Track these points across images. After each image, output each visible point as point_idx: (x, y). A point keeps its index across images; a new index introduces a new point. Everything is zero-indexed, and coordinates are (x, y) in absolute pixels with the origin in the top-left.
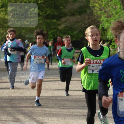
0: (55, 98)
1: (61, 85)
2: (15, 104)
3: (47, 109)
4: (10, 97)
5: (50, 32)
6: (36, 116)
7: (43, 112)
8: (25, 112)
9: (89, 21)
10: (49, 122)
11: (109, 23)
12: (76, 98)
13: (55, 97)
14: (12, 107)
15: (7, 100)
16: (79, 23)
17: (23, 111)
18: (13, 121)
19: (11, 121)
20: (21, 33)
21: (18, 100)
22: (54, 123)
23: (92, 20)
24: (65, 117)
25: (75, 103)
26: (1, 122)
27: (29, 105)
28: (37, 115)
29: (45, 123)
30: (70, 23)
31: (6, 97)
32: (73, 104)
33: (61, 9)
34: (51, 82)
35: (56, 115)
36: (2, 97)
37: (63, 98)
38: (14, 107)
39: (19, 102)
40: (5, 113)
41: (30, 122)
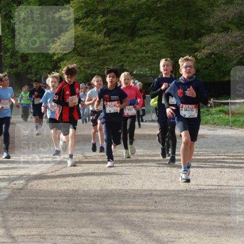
0: (190, 194)
3: (176, 216)
4: (103, 190)
6: (155, 229)
7: (169, 221)
8: (132, 221)
13: (191, 191)
14: (108, 210)
15: (98, 196)
16: (239, 45)
17: (130, 218)
18: (110, 238)
19: (107, 238)
20: (123, 66)
21: (118, 198)
22: (190, 241)
24: (211, 230)
25: (230, 204)
26: (87, 240)
27: (140, 208)
28: (157, 227)
29: (173, 242)
30: (219, 45)
31: (96, 190)
32: (227, 205)
35: (194, 226)
36: (88, 190)
38: (111, 210)
39: (120, 201)
40: (93, 222)
41: (142, 239)
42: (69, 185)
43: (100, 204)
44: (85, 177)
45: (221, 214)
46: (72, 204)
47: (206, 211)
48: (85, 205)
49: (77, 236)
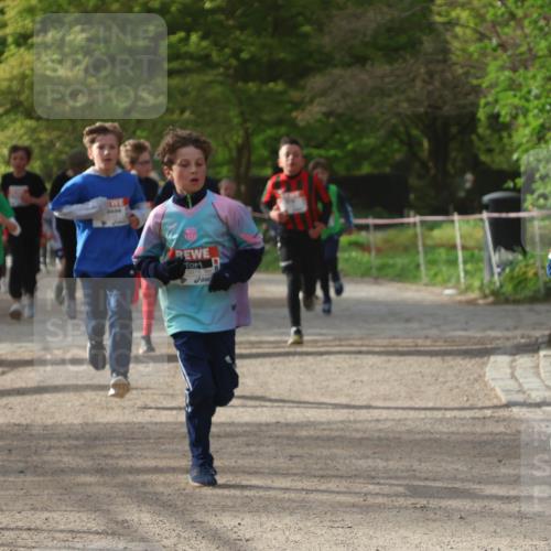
0: (286, 432)
1: (314, 371)
2: (112, 457)
4: (87, 424)
5: (257, 140)
6: (207, 511)
7: (238, 493)
8: (155, 493)
9: (430, 88)
10: (265, 535)
11: (518, 94)
12: (380, 430)
13: (287, 425)
14: (100, 471)
15: (77, 439)
16: (389, 96)
17: (149, 489)
18: (105, 533)
19: (98, 533)
21: (123, 441)
22: (287, 538)
23: (444, 83)
24: (332, 514)
25: (375, 453)
26: (54, 539)
27: (174, 463)
28: (210, 508)
29: (247, 540)
30: (345, 96)
31: (72, 424)
32: (368, 457)
33: (306, 36)
34: (267, 361)
35: (295, 505)
36: (54, 425)
37: (324, 430)
38: (106, 470)
39: (128, 450)
40: (66, 497)
41: (179, 536)
42: (9, 413)
43: (81, 457)
44: (47, 396)
45: (355, 476)
46: (18, 458)
47: (321, 469)
48: (45, 458)
49: (29, 529)
